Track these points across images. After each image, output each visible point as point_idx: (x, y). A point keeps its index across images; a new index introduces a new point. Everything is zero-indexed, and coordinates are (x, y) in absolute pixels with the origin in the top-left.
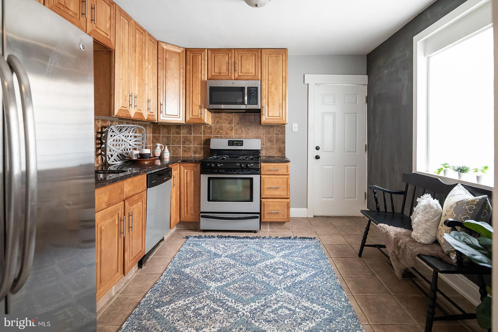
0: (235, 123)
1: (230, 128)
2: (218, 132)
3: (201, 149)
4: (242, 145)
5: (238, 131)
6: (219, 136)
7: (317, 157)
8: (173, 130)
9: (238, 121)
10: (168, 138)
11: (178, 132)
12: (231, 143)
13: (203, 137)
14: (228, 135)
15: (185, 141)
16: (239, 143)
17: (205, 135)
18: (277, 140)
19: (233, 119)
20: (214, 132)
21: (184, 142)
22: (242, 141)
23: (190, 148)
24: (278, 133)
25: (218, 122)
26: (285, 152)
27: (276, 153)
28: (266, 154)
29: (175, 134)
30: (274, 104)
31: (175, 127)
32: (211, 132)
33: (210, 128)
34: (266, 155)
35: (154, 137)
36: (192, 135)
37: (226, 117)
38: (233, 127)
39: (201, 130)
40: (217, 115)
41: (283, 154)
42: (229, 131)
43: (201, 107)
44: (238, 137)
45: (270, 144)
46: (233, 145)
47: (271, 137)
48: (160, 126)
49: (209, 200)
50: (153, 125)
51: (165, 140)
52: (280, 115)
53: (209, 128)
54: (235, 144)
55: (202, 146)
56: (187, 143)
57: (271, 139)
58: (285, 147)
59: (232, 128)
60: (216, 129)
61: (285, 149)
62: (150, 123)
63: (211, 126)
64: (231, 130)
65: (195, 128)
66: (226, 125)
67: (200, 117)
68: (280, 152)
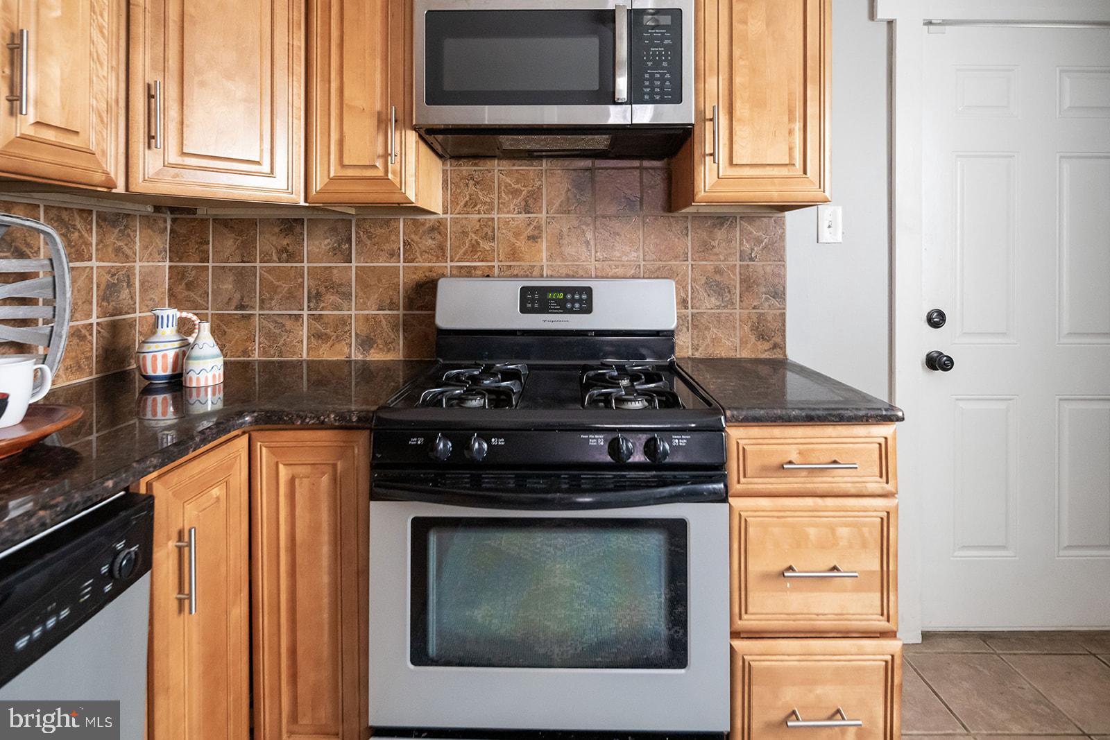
0: (550, 204)
1: (529, 231)
2: (474, 248)
3: (395, 327)
4: (587, 308)
5: (565, 242)
6: (475, 268)
7: (937, 362)
8: (266, 241)
9: (563, 197)
10: (242, 278)
11: (290, 249)
12: (533, 300)
13: (404, 272)
14: (520, 259)
15: (322, 289)
16: (573, 301)
17: (412, 261)
18: (748, 283)
19: (540, 188)
20: (455, 249)
21: (316, 297)
22: (589, 291)
23: (344, 321)
24: (752, 249)
25: (472, 203)
26: (784, 337)
27: (743, 342)
28: (696, 348)
29: (275, 257)
30: (761, 103)
31: (277, 230)
32: (442, 248)
33: (438, 228)
34: (697, 355)
35: (177, 275)
36: (354, 264)
37: (508, 180)
38: (543, 222)
39: (393, 238)
40: (466, 168)
41: (775, 346)
42: (521, 244)
43: (382, 122)
44: (564, 271)
45: (713, 299)
46: (544, 309)
47: (718, 271)
48: (204, 221)
49: (420, 656)
50: (174, 221)
51: (228, 286)
52: (792, 157)
53: (432, 229)
54: (553, 305)
55: (401, 312)
56: (331, 298)
57: (718, 277)
58: (783, 315)
59: (538, 228)
60: (465, 234)
61: (784, 325)
62: (150, 209)
63: (440, 222)
64: (533, 238)
65: (366, 232)
66: (508, 217)
67: (380, 173)
68: (762, 337)
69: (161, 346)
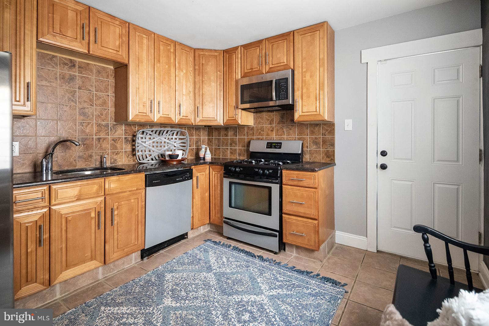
0: (276, 122)
1: (271, 129)
2: (260, 133)
3: (245, 151)
4: (280, 148)
5: (279, 132)
6: (260, 138)
7: (384, 167)
8: (222, 133)
9: (279, 121)
10: (219, 140)
11: (226, 134)
12: (270, 145)
13: (246, 139)
14: (269, 136)
15: (232, 143)
16: (277, 146)
17: (248, 136)
18: (324, 142)
19: (273, 118)
20: (256, 133)
21: (231, 144)
22: (281, 143)
23: (236, 150)
24: (325, 133)
25: (259, 123)
26: (334, 157)
27: (323, 158)
28: (310, 159)
29: (224, 136)
30: (309, 97)
31: (224, 130)
32: (254, 134)
33: (253, 129)
34: (311, 161)
35: (209, 139)
36: (237, 137)
37: (267, 117)
38: (274, 127)
39: (244, 131)
40: (258, 115)
41: (332, 159)
42: (269, 132)
43: (235, 108)
44: (279, 139)
45: (315, 146)
46: (271, 147)
47: (316, 138)
48: (213, 128)
49: (230, 206)
50: (208, 128)
51: (216, 142)
52: (316, 109)
53: (252, 129)
54: (273, 146)
55: (246, 148)
56: (233, 145)
57: (316, 140)
58: (334, 151)
59: (273, 128)
60: (258, 130)
61: (334, 153)
63: (253, 127)
64: (272, 131)
65: (240, 130)
66: (266, 126)
67: (235, 118)
68: (328, 157)
69: (202, 152)
